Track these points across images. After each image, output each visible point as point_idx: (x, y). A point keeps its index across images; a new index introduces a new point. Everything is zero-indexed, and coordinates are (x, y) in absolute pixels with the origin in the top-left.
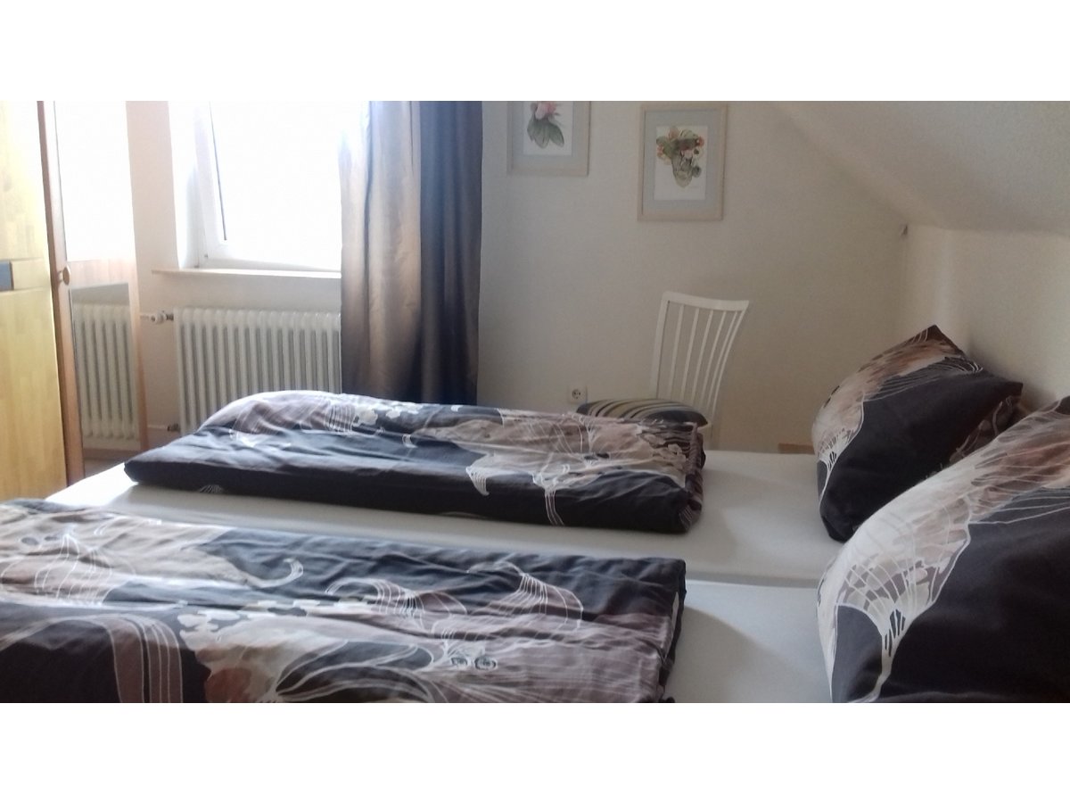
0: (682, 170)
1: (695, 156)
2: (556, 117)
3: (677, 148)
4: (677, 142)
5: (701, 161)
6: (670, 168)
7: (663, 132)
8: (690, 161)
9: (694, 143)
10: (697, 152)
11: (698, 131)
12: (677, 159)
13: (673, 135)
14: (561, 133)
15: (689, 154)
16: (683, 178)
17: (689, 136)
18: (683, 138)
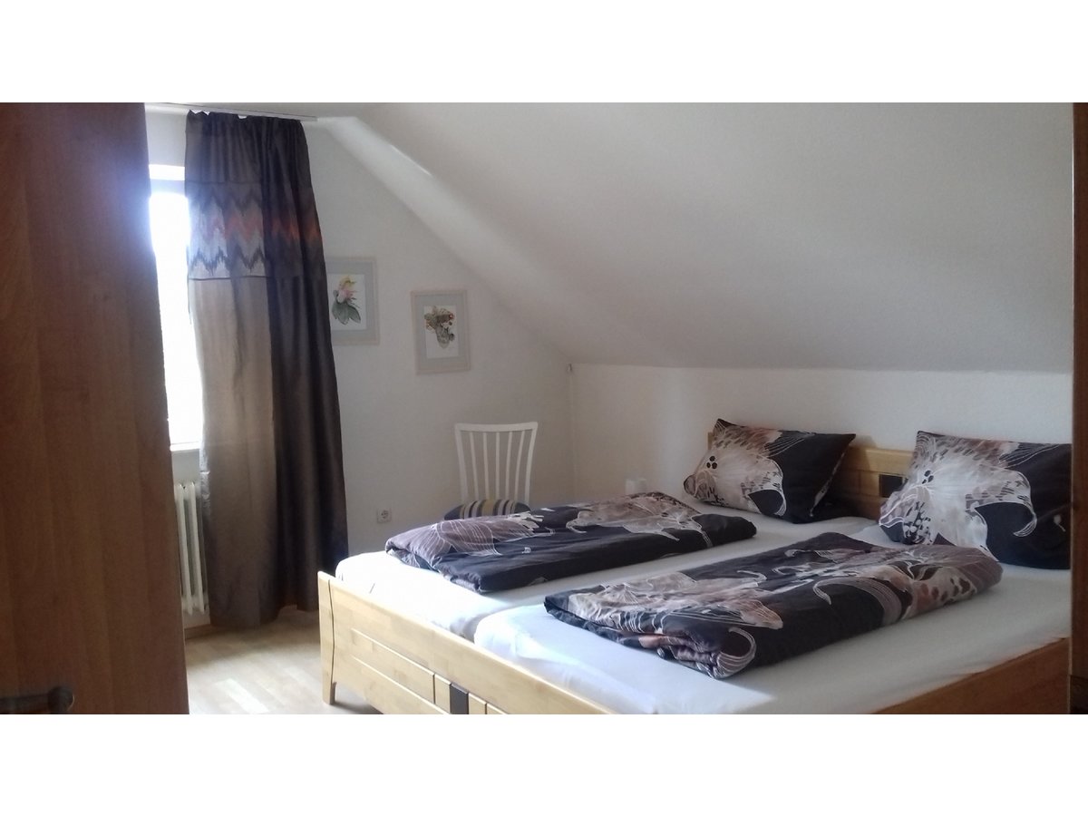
0: (442, 336)
1: (450, 327)
2: (353, 301)
3: (438, 322)
4: (438, 317)
5: (453, 330)
6: (435, 336)
7: (429, 310)
8: (447, 330)
9: (448, 317)
10: (451, 324)
11: (451, 309)
12: (439, 328)
13: (435, 311)
14: (357, 312)
15: (446, 325)
16: (444, 342)
17: (445, 313)
18: (441, 314)
